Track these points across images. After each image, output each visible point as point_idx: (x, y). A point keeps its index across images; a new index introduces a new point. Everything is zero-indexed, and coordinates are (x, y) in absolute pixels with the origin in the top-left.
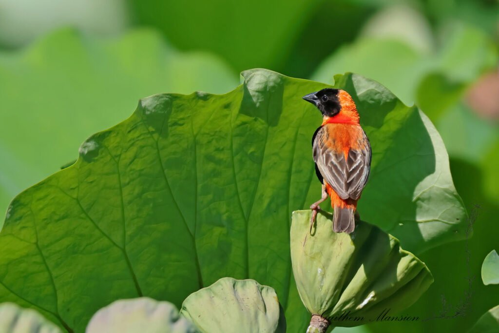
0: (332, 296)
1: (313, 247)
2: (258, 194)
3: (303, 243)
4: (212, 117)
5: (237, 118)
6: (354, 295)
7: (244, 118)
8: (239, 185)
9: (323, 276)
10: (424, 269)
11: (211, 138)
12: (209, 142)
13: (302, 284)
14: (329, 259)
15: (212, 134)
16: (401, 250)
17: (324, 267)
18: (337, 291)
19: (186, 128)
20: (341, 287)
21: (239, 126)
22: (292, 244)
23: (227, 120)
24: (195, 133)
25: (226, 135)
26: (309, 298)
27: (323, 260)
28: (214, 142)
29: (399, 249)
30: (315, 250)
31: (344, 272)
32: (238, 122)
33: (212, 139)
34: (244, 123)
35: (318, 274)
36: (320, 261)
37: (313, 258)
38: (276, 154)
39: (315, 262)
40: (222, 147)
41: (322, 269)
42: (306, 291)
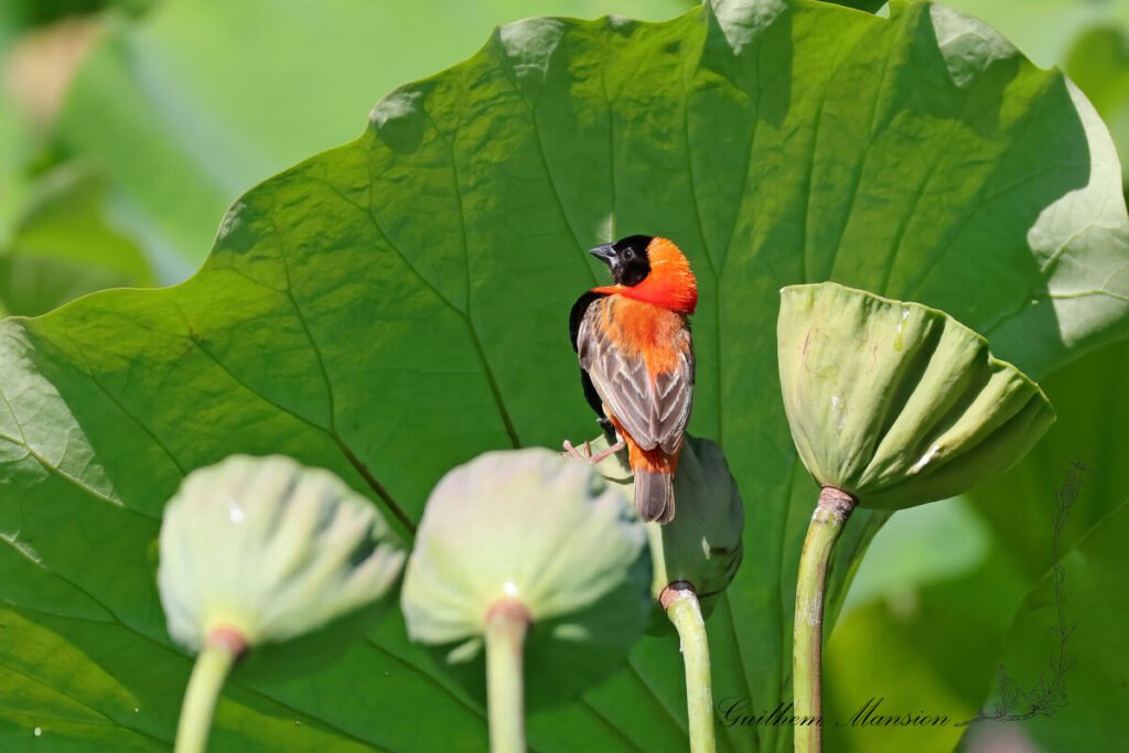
0: (861, 448)
1: (821, 356)
2: (741, 226)
3: (803, 347)
4: (642, 69)
5: (695, 74)
6: (901, 448)
7: (709, 76)
8: (702, 205)
9: (843, 411)
10: (1037, 395)
11: (643, 109)
12: (640, 119)
13: (802, 427)
14: (852, 380)
15: (645, 101)
16: (991, 359)
17: (843, 394)
18: (868, 440)
19: (592, 86)
20: (878, 432)
21: (699, 90)
22: (781, 351)
23: (676, 75)
24: (610, 97)
25: (674, 105)
26: (814, 454)
27: (841, 380)
28: (650, 119)
29: (987, 357)
30: (825, 363)
31: (882, 402)
32: (700, 83)
33: (646, 113)
34: (710, 86)
35: (833, 408)
36: (835, 383)
37: (822, 377)
38: (778, 149)
39: (825, 385)
40: (665, 129)
41: (840, 398)
42: (809, 440)
